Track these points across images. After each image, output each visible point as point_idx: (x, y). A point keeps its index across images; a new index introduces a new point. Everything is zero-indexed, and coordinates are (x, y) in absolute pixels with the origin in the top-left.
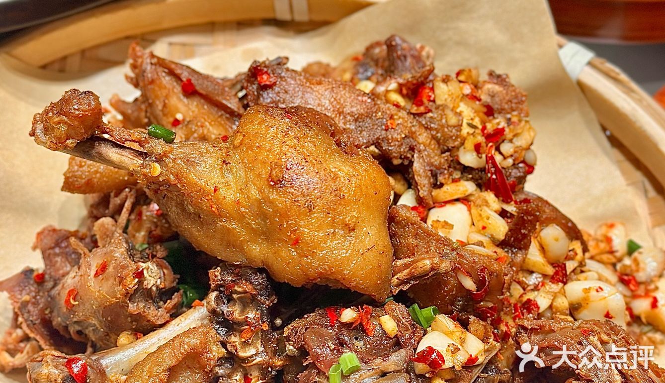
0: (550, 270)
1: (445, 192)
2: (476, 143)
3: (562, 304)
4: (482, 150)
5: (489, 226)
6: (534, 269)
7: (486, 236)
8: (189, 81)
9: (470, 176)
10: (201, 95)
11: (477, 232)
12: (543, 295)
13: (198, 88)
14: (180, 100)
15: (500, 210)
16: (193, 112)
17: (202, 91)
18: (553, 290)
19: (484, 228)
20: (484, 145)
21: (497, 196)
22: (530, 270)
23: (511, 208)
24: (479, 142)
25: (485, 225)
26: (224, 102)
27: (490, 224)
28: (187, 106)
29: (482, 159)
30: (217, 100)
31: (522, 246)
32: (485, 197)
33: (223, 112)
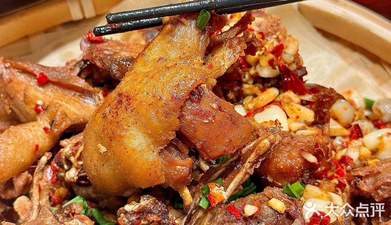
0: (347, 132)
1: (262, 100)
2: (269, 60)
3: (366, 152)
4: (275, 63)
5: (300, 115)
6: (335, 135)
7: (301, 122)
8: (42, 74)
9: (270, 84)
10: (54, 83)
11: (294, 122)
12: (352, 150)
13: (50, 78)
14: (38, 91)
15: (300, 101)
16: (50, 97)
17: (54, 80)
18: (357, 145)
19: (298, 117)
20: (275, 59)
21: (295, 92)
22: (333, 136)
23: (308, 97)
24: (271, 58)
25: (297, 115)
26: (75, 84)
27: (301, 113)
28: (44, 93)
29: (276, 69)
30: (69, 84)
31: (326, 121)
32: (288, 95)
33: (74, 92)
